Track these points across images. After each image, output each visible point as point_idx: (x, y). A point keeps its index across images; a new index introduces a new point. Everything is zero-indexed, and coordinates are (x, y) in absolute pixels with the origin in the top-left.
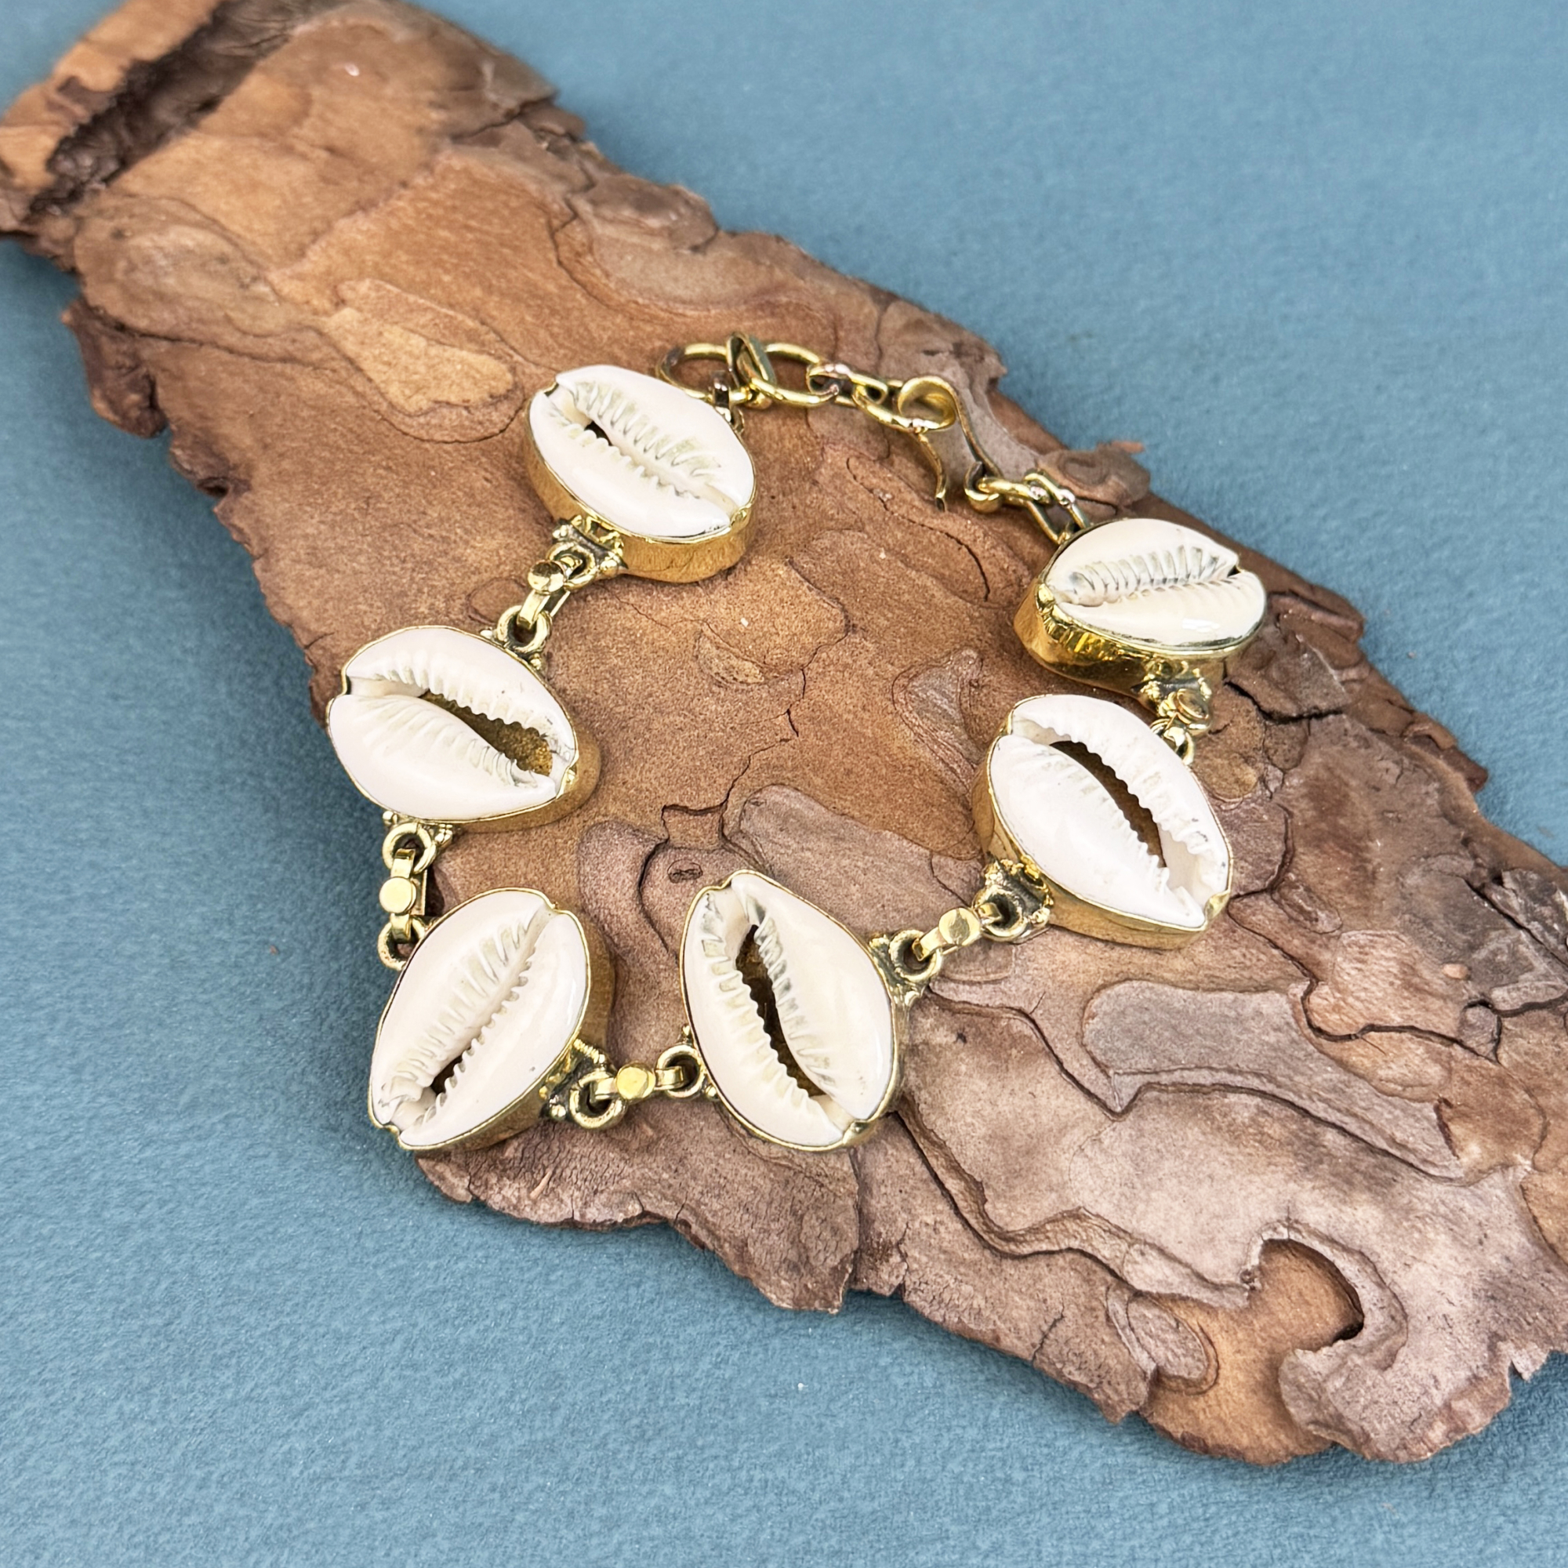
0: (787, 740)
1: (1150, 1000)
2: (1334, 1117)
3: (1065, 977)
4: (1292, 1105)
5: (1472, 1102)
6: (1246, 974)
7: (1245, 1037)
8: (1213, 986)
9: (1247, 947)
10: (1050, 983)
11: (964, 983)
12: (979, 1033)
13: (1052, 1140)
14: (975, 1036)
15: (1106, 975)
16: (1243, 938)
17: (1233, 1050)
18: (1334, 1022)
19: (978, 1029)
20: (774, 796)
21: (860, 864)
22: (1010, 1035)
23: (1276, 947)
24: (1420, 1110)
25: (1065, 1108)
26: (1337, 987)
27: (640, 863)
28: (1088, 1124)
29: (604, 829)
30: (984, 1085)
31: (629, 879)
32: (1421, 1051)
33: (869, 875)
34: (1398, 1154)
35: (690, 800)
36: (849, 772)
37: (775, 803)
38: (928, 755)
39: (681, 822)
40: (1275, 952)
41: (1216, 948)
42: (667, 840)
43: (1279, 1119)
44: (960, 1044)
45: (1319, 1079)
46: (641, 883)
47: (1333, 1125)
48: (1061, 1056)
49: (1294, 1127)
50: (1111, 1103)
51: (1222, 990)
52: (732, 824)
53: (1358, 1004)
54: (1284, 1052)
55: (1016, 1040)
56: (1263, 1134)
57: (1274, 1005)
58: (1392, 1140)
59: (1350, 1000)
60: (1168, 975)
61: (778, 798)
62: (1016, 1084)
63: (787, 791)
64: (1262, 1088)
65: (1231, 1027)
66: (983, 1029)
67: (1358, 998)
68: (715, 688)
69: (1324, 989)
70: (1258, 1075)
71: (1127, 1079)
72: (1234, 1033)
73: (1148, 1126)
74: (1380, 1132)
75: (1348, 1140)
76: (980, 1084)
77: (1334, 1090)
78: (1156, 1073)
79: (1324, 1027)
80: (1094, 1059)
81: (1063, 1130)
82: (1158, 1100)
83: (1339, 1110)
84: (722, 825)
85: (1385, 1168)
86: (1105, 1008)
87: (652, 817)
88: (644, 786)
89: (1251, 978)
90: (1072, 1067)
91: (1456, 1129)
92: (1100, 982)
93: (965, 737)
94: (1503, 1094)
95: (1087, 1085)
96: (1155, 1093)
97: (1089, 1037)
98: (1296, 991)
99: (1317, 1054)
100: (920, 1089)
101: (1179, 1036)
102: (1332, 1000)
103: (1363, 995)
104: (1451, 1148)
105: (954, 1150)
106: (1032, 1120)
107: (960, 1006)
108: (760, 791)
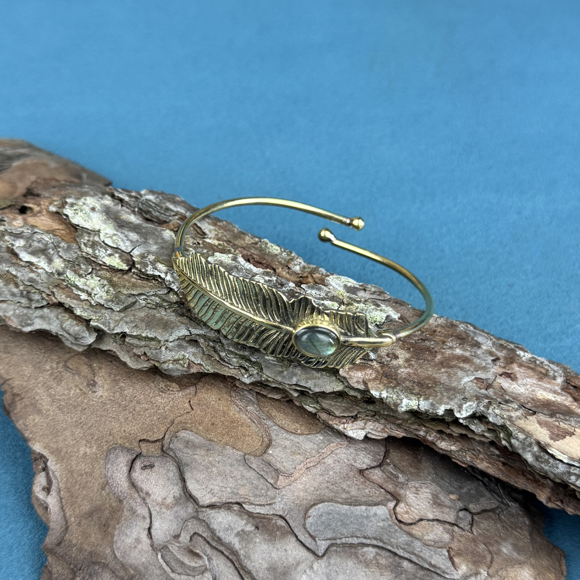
0: (189, 413)
1: (332, 510)
2: (406, 555)
3: (298, 502)
4: (390, 551)
5: (463, 549)
6: (370, 499)
7: (370, 524)
8: (357, 504)
9: (371, 488)
10: (292, 504)
11: (258, 505)
12: (264, 526)
13: (294, 568)
14: (262, 527)
15: (314, 500)
16: (369, 485)
17: (366, 529)
18: (406, 518)
19: (263, 524)
20: (183, 434)
21: (216, 459)
22: (276, 526)
23: (382, 488)
24: (441, 552)
25: (298, 555)
26: (407, 504)
27: (130, 463)
28: (308, 561)
29: (116, 450)
30: (266, 547)
31: (125, 469)
32: (441, 528)
33: (220, 463)
34: (433, 569)
35: (150, 437)
36: (213, 424)
37: (184, 437)
38: (244, 416)
39: (146, 446)
40: (382, 490)
41: (358, 489)
42: (141, 453)
43: (385, 557)
44: (256, 531)
45: (400, 540)
46: (130, 471)
47: (406, 559)
48: (297, 534)
49: (391, 560)
50: (317, 552)
51: (361, 505)
52: (166, 446)
53: (415, 511)
54: (386, 529)
55: (279, 528)
56: (378, 563)
57: (381, 511)
58: (430, 564)
59: (412, 509)
60: (340, 500)
61: (185, 435)
62: (278, 546)
63: (188, 432)
64: (378, 544)
65: (365, 520)
66: (265, 524)
67: (416, 509)
68: (160, 393)
69: (402, 505)
70: (376, 539)
71: (323, 542)
72: (366, 522)
73: (332, 561)
74: (425, 560)
75: (413, 565)
76: (265, 547)
77: (407, 544)
78: (335, 539)
79: (402, 520)
80: (310, 534)
81: (298, 564)
82: (337, 551)
83: (409, 552)
84: (163, 446)
85: (428, 576)
86: (314, 513)
87: (135, 444)
88: (132, 432)
89: (372, 501)
90: (302, 538)
91: (456, 560)
92: (312, 503)
93: (258, 409)
94: (475, 545)
95: (307, 545)
96: (335, 548)
97: (308, 526)
98: (390, 505)
99: (399, 530)
100: (240, 549)
101: (344, 524)
102: (405, 509)
103: (417, 507)
104: (454, 567)
105: (254, 574)
106: (285, 561)
107: (257, 515)
108: (178, 432)
